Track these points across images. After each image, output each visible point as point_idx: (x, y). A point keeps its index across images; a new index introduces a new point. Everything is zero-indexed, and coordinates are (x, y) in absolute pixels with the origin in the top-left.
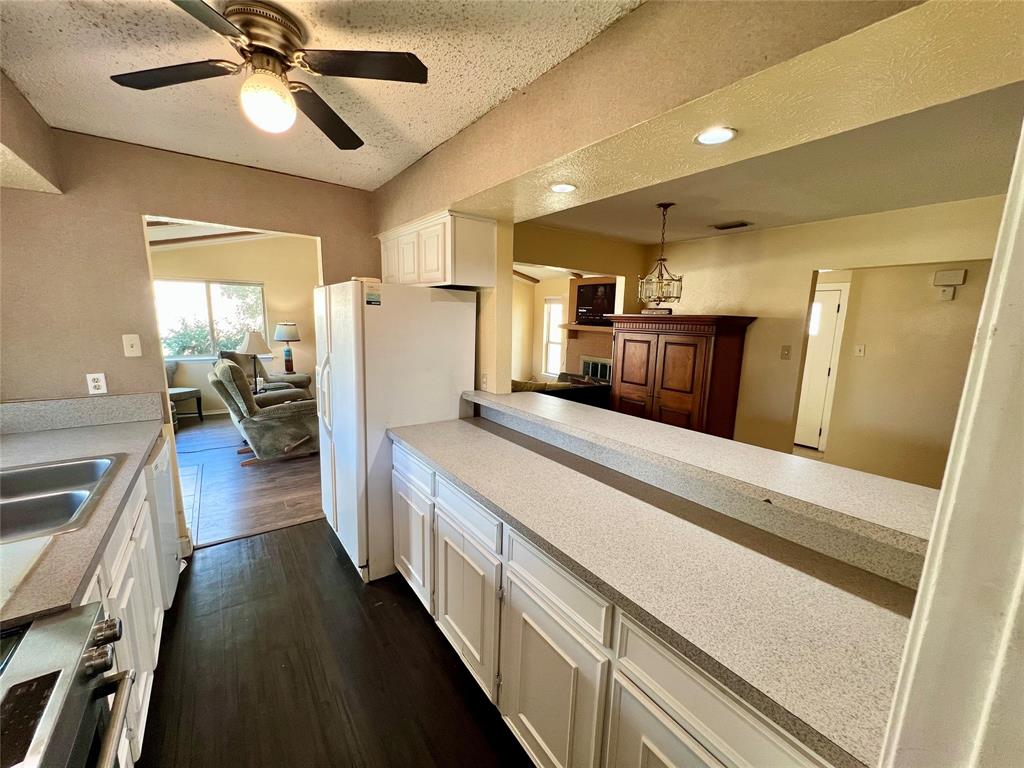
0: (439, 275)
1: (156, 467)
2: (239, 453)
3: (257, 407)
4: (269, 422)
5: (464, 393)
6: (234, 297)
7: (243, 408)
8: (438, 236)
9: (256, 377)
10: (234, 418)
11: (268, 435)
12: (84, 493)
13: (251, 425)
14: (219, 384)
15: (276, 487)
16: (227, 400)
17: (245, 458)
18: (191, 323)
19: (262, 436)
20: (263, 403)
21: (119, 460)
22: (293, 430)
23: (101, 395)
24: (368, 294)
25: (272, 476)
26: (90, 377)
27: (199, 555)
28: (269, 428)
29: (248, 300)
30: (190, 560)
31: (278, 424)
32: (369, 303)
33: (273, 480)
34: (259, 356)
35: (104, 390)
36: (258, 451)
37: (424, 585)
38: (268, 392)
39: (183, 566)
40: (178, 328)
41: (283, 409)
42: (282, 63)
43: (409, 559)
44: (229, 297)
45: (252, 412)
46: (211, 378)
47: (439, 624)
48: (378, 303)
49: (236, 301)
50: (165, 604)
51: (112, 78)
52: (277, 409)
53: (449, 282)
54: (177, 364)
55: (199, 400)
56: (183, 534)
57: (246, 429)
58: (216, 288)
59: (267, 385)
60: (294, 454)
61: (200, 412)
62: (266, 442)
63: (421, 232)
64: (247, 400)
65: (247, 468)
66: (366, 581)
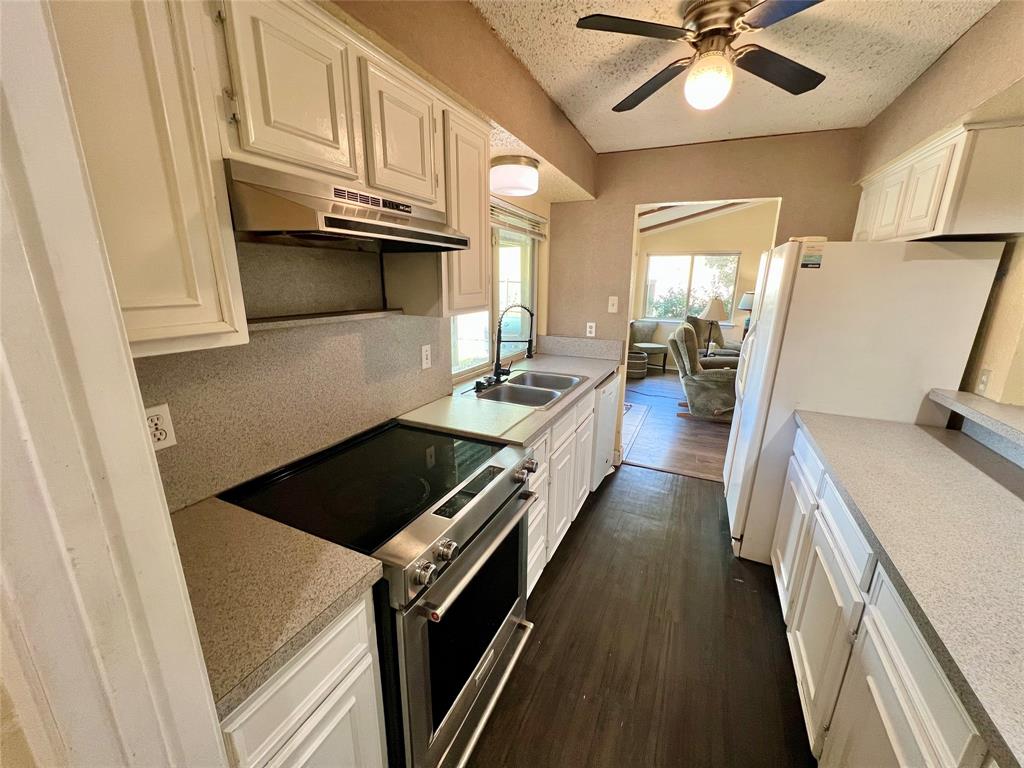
0: (927, 222)
1: (604, 392)
2: (680, 405)
3: (700, 366)
4: (706, 384)
5: (933, 391)
6: (715, 267)
7: (688, 366)
8: (939, 166)
9: (709, 342)
10: (681, 375)
11: (703, 395)
12: (558, 393)
13: (690, 383)
14: (674, 342)
15: (695, 442)
16: (677, 358)
17: (681, 410)
18: (676, 291)
19: (698, 395)
20: (706, 366)
21: (584, 379)
22: (726, 395)
23: (592, 338)
24: (805, 256)
25: (698, 431)
26: (589, 324)
27: (624, 467)
28: (704, 389)
29: (727, 269)
30: (617, 468)
31: (714, 387)
32: (805, 266)
33: (696, 435)
34: (720, 323)
35: (593, 335)
36: (692, 406)
37: (788, 588)
38: (717, 357)
39: (612, 470)
40: (666, 295)
41: (722, 374)
42: (726, 36)
43: (783, 555)
44: (711, 266)
45: (694, 371)
46: (671, 337)
47: (789, 636)
48: (818, 265)
49: (716, 271)
50: (591, 487)
51: (614, 109)
52: (716, 373)
53: (938, 232)
54: (657, 324)
55: (666, 356)
56: (617, 449)
57: (686, 385)
58: (700, 260)
59: (719, 350)
60: (722, 418)
61: (664, 366)
62: (700, 401)
63: (916, 166)
64: (693, 361)
65: (680, 419)
66: (736, 554)
